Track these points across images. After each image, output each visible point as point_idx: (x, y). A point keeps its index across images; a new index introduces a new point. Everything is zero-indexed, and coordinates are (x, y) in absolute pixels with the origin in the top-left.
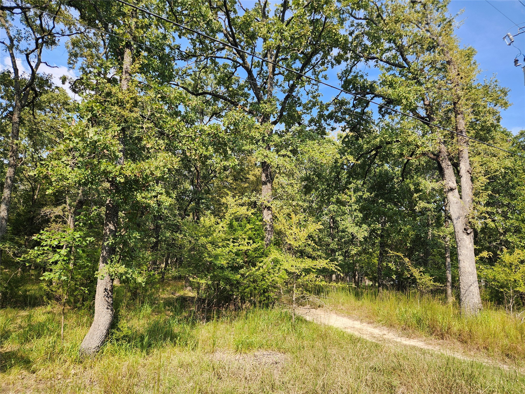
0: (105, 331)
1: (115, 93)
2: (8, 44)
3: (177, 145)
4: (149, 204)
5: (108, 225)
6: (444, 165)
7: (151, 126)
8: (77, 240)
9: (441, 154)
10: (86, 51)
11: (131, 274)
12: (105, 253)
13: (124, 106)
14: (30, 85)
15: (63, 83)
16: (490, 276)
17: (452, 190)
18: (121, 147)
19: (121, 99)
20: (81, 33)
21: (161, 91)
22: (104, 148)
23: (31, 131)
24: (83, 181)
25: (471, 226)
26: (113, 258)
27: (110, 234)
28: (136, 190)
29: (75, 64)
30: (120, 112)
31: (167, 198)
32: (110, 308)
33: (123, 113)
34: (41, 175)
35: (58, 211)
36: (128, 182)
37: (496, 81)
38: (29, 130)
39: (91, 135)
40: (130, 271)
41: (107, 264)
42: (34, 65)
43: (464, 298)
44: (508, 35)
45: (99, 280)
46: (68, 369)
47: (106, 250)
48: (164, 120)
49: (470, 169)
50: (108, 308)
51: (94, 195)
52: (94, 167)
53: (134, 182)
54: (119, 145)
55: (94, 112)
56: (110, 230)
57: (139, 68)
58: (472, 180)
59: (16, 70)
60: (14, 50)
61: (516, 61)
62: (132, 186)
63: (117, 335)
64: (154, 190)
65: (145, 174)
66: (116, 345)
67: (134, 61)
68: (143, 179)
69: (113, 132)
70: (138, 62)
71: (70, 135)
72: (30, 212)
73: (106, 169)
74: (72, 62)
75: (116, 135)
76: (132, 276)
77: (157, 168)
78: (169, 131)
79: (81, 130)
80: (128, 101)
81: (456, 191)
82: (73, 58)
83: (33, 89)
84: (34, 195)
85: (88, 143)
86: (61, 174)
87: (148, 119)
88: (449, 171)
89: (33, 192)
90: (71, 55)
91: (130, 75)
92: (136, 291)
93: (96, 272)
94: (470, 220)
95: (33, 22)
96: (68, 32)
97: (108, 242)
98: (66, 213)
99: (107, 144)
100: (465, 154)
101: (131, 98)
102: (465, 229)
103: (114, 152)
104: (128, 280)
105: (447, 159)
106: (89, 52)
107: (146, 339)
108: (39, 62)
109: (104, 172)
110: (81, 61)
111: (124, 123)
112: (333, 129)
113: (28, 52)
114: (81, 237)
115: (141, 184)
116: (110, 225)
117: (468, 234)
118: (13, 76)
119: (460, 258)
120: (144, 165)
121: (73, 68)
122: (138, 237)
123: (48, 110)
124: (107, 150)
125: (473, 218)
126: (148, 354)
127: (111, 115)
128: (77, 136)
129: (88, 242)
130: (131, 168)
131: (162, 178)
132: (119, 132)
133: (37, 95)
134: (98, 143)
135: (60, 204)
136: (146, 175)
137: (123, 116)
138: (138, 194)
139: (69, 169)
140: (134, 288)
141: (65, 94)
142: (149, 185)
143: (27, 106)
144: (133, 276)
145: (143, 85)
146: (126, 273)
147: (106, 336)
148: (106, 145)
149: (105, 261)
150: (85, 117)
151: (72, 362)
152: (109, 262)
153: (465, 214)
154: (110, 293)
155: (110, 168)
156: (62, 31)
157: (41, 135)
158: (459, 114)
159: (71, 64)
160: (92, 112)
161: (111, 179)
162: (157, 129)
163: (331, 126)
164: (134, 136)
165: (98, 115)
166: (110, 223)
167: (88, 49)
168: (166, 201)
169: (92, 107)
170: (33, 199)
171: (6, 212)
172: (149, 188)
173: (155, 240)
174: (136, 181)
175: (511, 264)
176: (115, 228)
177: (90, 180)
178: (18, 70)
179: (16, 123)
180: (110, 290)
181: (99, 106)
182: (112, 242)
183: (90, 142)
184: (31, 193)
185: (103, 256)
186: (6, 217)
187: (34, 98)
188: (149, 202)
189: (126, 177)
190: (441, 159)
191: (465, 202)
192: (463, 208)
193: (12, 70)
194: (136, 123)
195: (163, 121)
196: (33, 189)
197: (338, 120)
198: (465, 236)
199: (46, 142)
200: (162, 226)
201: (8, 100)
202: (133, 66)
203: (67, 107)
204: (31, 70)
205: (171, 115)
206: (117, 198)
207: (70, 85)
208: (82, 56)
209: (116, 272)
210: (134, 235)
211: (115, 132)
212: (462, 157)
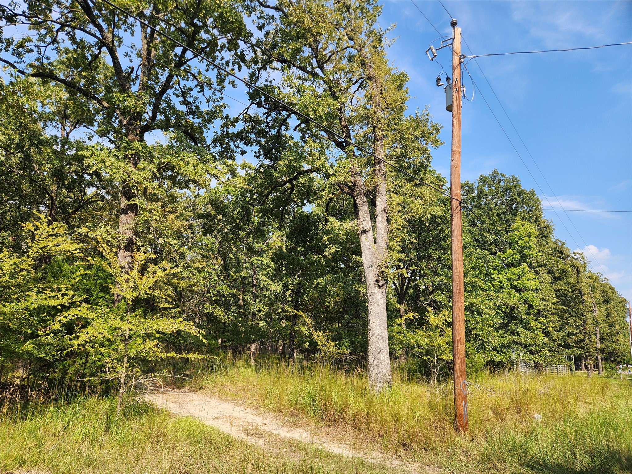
6: (358, 201)
9: (357, 188)
16: (412, 341)
17: (365, 231)
25: (384, 277)
37: (427, 115)
43: (372, 369)
44: (430, 48)
49: (386, 207)
58: (389, 221)
61: (438, 80)
81: (371, 233)
88: (364, 210)
94: (383, 269)
100: (383, 189)
102: (377, 281)
105: (363, 194)
112: (243, 153)
117: (380, 287)
119: (370, 317)
125: (386, 267)
153: (378, 262)
158: (378, 141)
163: (240, 149)
175: (437, 327)
190: (356, 193)
191: (378, 247)
192: (376, 254)
197: (248, 142)
198: (376, 290)
212: (379, 193)
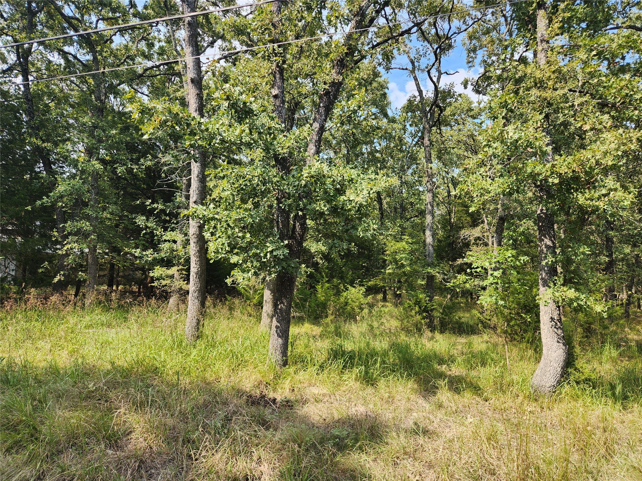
0: (559, 369)
1: (531, 74)
2: (411, 69)
3: (631, 114)
4: (597, 207)
5: (543, 240)
7: (585, 99)
8: (509, 260)
10: (485, 39)
11: (584, 300)
12: (544, 275)
13: (546, 85)
14: (435, 103)
15: (466, 87)
18: (547, 140)
19: (539, 78)
20: (479, 20)
21: (596, 45)
22: (527, 146)
23: (440, 151)
24: (508, 190)
26: (556, 280)
27: (547, 251)
28: (576, 190)
29: (475, 60)
30: (541, 96)
31: (626, 195)
32: (561, 341)
33: (544, 95)
34: (462, 192)
35: (476, 232)
36: (564, 181)
38: (438, 151)
39: (511, 134)
40: (582, 297)
41: (550, 287)
42: (435, 79)
45: (542, 308)
46: (522, 403)
47: (545, 270)
48: (605, 84)
50: (558, 342)
51: (516, 208)
52: (519, 171)
53: (573, 180)
54: (544, 138)
55: (509, 107)
56: (547, 247)
57: (559, 28)
59: (420, 92)
60: (416, 72)
62: (570, 186)
63: (577, 377)
64: (604, 186)
65: (588, 166)
66: (577, 388)
67: (550, 21)
68: (586, 173)
69: (535, 124)
70: (556, 21)
71: (489, 141)
72: (449, 237)
73: (533, 171)
74: (471, 59)
75: (539, 125)
76: (586, 303)
77: (605, 153)
78: (615, 97)
79: (499, 132)
80: (550, 77)
82: (472, 55)
83: (438, 106)
84: (450, 219)
85: (509, 144)
86: (482, 188)
87: (580, 92)
89: (450, 215)
90: (469, 51)
91: (548, 42)
92: (589, 327)
93: (538, 297)
95: (428, 34)
96: (464, 27)
97: (546, 261)
98: (485, 234)
99: (530, 140)
101: (554, 72)
103: (540, 147)
104: (581, 308)
106: (489, 39)
107: (619, 389)
108: (440, 74)
109: (532, 175)
110: (481, 54)
111: (548, 107)
113: (429, 68)
114: (513, 256)
115: (583, 181)
116: (545, 240)
118: (418, 99)
120: (586, 154)
121: (474, 66)
122: (587, 252)
123: (453, 123)
124: (531, 148)
126: (624, 408)
127: (529, 103)
128: (495, 139)
129: (522, 261)
130: (566, 163)
131: (614, 167)
132: (542, 121)
133: (442, 110)
134: (519, 142)
135: (477, 225)
136: (590, 168)
137: (545, 99)
138: (580, 196)
139: (489, 181)
140: (586, 323)
141: (467, 99)
142: (596, 180)
143: (434, 126)
144: (588, 303)
145: (567, 48)
146: (577, 299)
147: (562, 376)
148: (528, 141)
149: (546, 284)
150: (499, 115)
151: (525, 398)
152: (552, 285)
154: (558, 323)
155: (538, 169)
156: (458, 28)
157: (448, 153)
159: (470, 62)
160: (506, 108)
161: (539, 183)
162: (595, 102)
164: (559, 122)
165: (513, 108)
166: (545, 237)
167: (487, 36)
168: (625, 199)
169: (506, 101)
170: (450, 223)
171: (431, 237)
172: (597, 184)
173: (607, 259)
174: (576, 179)
176: (553, 243)
177: (515, 188)
178: (422, 91)
179: (427, 146)
180: (558, 320)
181: (513, 97)
182: (552, 261)
183: (511, 143)
184: (448, 217)
185: (542, 279)
186: (431, 243)
187: (439, 115)
188: (597, 203)
189: (560, 175)
193: (417, 94)
194: (563, 102)
195: (604, 87)
196: (449, 213)
199: (455, 159)
200: (614, 239)
201: (416, 126)
202: (550, 29)
203: (471, 114)
204: (433, 86)
205: (615, 74)
206: (551, 205)
207: (472, 87)
208: (481, 47)
209: (564, 297)
210: (581, 250)
211: (537, 123)
